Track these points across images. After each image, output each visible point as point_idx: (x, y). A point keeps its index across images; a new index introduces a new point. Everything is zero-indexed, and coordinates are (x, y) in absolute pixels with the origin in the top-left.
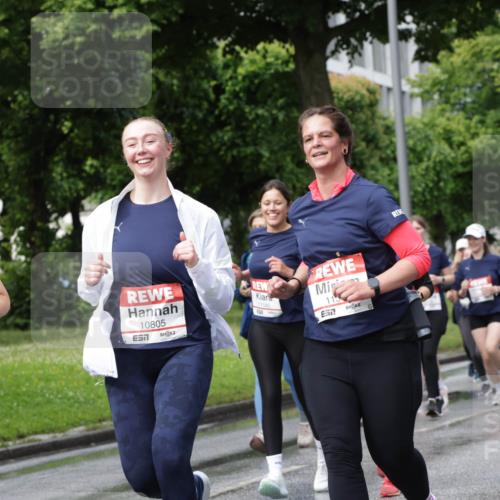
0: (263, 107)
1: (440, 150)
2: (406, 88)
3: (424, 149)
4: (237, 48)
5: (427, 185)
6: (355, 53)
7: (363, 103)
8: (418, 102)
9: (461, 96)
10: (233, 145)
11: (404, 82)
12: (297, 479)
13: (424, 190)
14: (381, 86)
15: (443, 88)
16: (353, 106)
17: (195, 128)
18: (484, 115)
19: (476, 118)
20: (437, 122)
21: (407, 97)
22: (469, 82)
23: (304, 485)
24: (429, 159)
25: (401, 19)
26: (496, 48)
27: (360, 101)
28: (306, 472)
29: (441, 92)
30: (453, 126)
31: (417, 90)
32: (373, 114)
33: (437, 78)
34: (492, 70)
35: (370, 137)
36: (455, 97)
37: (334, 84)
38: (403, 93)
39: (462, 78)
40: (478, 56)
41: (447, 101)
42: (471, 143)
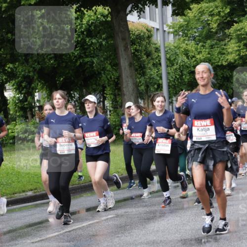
0: (95, 39)
1: (182, 59)
2: (166, 29)
3: (174, 59)
4: (82, 9)
5: (176, 77)
6: (141, 11)
7: (145, 36)
8: (172, 36)
9: (193, 33)
10: (80, 57)
11: (165, 26)
12: (111, 222)
13: (175, 80)
14: (154, 28)
16: (139, 38)
18: (205, 43)
19: (201, 44)
20: (181, 46)
21: (166, 33)
22: (197, 26)
24: (177, 64)
26: (211, 9)
27: (143, 36)
28: (116, 219)
29: (183, 31)
30: (189, 48)
31: (171, 30)
32: (150, 42)
33: (181, 24)
34: (208, 20)
35: (148, 53)
36: (190, 34)
37: (130, 27)
38: (165, 31)
39: (193, 24)
40: (202, 13)
41: (186, 37)
42: (198, 57)
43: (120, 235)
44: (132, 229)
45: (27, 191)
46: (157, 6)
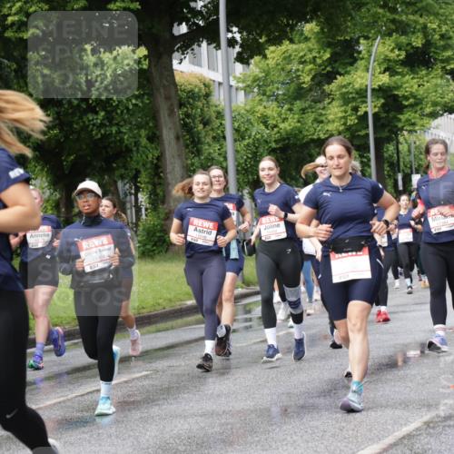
1: (258, 130)
2: (233, 83)
3: (247, 129)
7: (200, 94)
8: (242, 93)
9: (275, 90)
10: (102, 125)
11: (231, 78)
13: (246, 161)
14: (214, 81)
15: (261, 84)
16: (192, 95)
17: (70, 111)
18: (293, 104)
19: (286, 107)
20: (257, 109)
21: (234, 90)
22: (281, 79)
23: (153, 386)
24: (250, 137)
25: (229, 31)
26: (302, 54)
27: (198, 93)
28: (154, 376)
29: (259, 86)
30: (269, 112)
31: (241, 85)
32: (208, 103)
33: (256, 75)
34: (298, 70)
35: (205, 120)
36: (270, 90)
37: (177, 78)
38: (231, 86)
39: (275, 76)
40: (288, 59)
41: (264, 94)
42: (282, 126)
43: (159, 402)
44: (179, 393)
46: (218, 47)
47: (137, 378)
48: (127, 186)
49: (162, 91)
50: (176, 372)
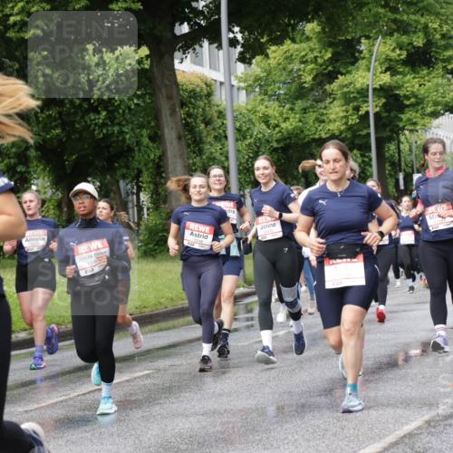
1: (259, 129)
2: (235, 83)
3: (248, 129)
7: (202, 94)
9: (276, 90)
10: (104, 125)
11: (233, 78)
12: (149, 381)
13: (247, 160)
14: (215, 81)
15: (263, 83)
16: (194, 95)
17: (72, 111)
18: (294, 104)
19: (288, 106)
20: (258, 109)
21: (235, 90)
22: (282, 79)
23: (154, 384)
24: (251, 137)
25: (230, 30)
26: (303, 54)
27: (200, 92)
28: (156, 375)
29: (261, 86)
30: (270, 112)
31: (242, 85)
32: (209, 102)
33: (257, 75)
34: (300, 70)
35: (207, 120)
36: (272, 90)
37: (179, 78)
38: (233, 86)
39: (276, 75)
40: (289, 59)
41: (265, 94)
42: (283, 125)
43: (161, 401)
44: (181, 392)
45: (19, 332)
46: (220, 47)
47: (139, 377)
48: (129, 186)
49: (163, 90)
50: (178, 371)
